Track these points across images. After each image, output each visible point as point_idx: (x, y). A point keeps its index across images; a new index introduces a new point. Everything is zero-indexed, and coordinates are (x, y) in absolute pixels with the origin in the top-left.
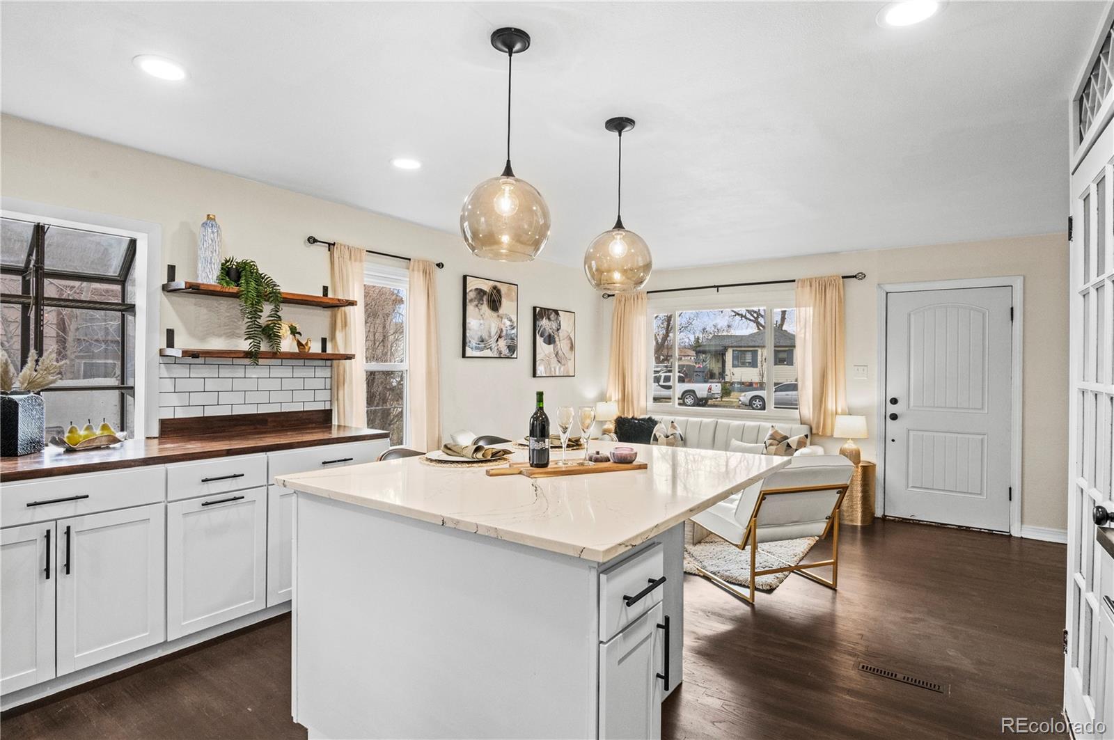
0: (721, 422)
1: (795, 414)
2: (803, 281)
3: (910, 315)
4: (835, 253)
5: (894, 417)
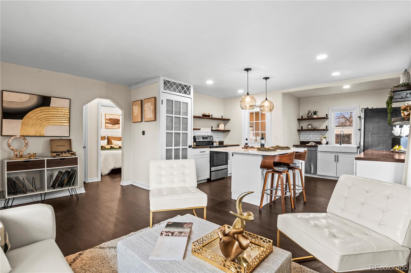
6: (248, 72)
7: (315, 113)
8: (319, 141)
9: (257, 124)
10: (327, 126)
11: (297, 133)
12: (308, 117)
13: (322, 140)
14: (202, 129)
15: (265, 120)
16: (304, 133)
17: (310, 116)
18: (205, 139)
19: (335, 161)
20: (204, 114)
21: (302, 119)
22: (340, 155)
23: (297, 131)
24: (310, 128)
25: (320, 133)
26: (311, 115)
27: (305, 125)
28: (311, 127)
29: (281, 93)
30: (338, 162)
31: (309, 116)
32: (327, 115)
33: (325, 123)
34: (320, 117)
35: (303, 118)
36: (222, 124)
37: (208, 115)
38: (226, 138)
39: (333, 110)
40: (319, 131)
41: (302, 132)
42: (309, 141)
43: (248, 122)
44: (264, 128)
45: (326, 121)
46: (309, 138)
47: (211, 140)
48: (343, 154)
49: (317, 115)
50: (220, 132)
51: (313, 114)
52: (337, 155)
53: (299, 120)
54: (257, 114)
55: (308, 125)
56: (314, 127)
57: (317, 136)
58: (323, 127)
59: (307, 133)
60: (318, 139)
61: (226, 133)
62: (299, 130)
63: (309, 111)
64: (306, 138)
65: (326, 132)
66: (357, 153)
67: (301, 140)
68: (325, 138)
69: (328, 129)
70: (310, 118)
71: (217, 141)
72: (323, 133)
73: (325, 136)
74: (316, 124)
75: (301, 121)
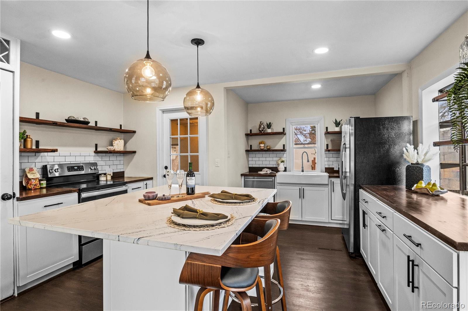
7: (269, 126)
8: (274, 166)
9: (184, 140)
10: (284, 145)
11: (246, 155)
12: (260, 131)
13: (278, 165)
14: (62, 150)
15: (198, 134)
16: (254, 156)
17: (262, 131)
18: (76, 170)
19: (300, 198)
20: (70, 119)
21: (251, 134)
22: (306, 188)
23: (245, 152)
24: (262, 148)
25: (275, 155)
26: (264, 128)
27: (255, 143)
28: (264, 146)
29: (223, 89)
30: (303, 198)
31: (260, 129)
32: (284, 129)
33: (282, 140)
34: (275, 131)
35: (252, 132)
36: (119, 140)
37: (82, 120)
38: (128, 165)
39: (291, 122)
40: (274, 152)
41: (251, 153)
42: (261, 166)
43: (169, 136)
44: (195, 148)
45: (283, 137)
46: (261, 162)
47: (93, 172)
48: (310, 186)
49: (271, 128)
50: (115, 154)
51: (266, 127)
52: (303, 187)
53: (247, 135)
54: (183, 122)
55: (260, 144)
56: (267, 146)
57: (271, 159)
58: (279, 147)
59: (259, 155)
60: (273, 164)
61: (129, 157)
62: (247, 151)
63: (261, 122)
64: (257, 163)
65: (284, 154)
66: (328, 184)
67: (250, 166)
68: (283, 162)
69: (285, 149)
70: (262, 133)
71: (110, 171)
72: (278, 155)
73: (283, 159)
74: (270, 142)
75: (250, 137)
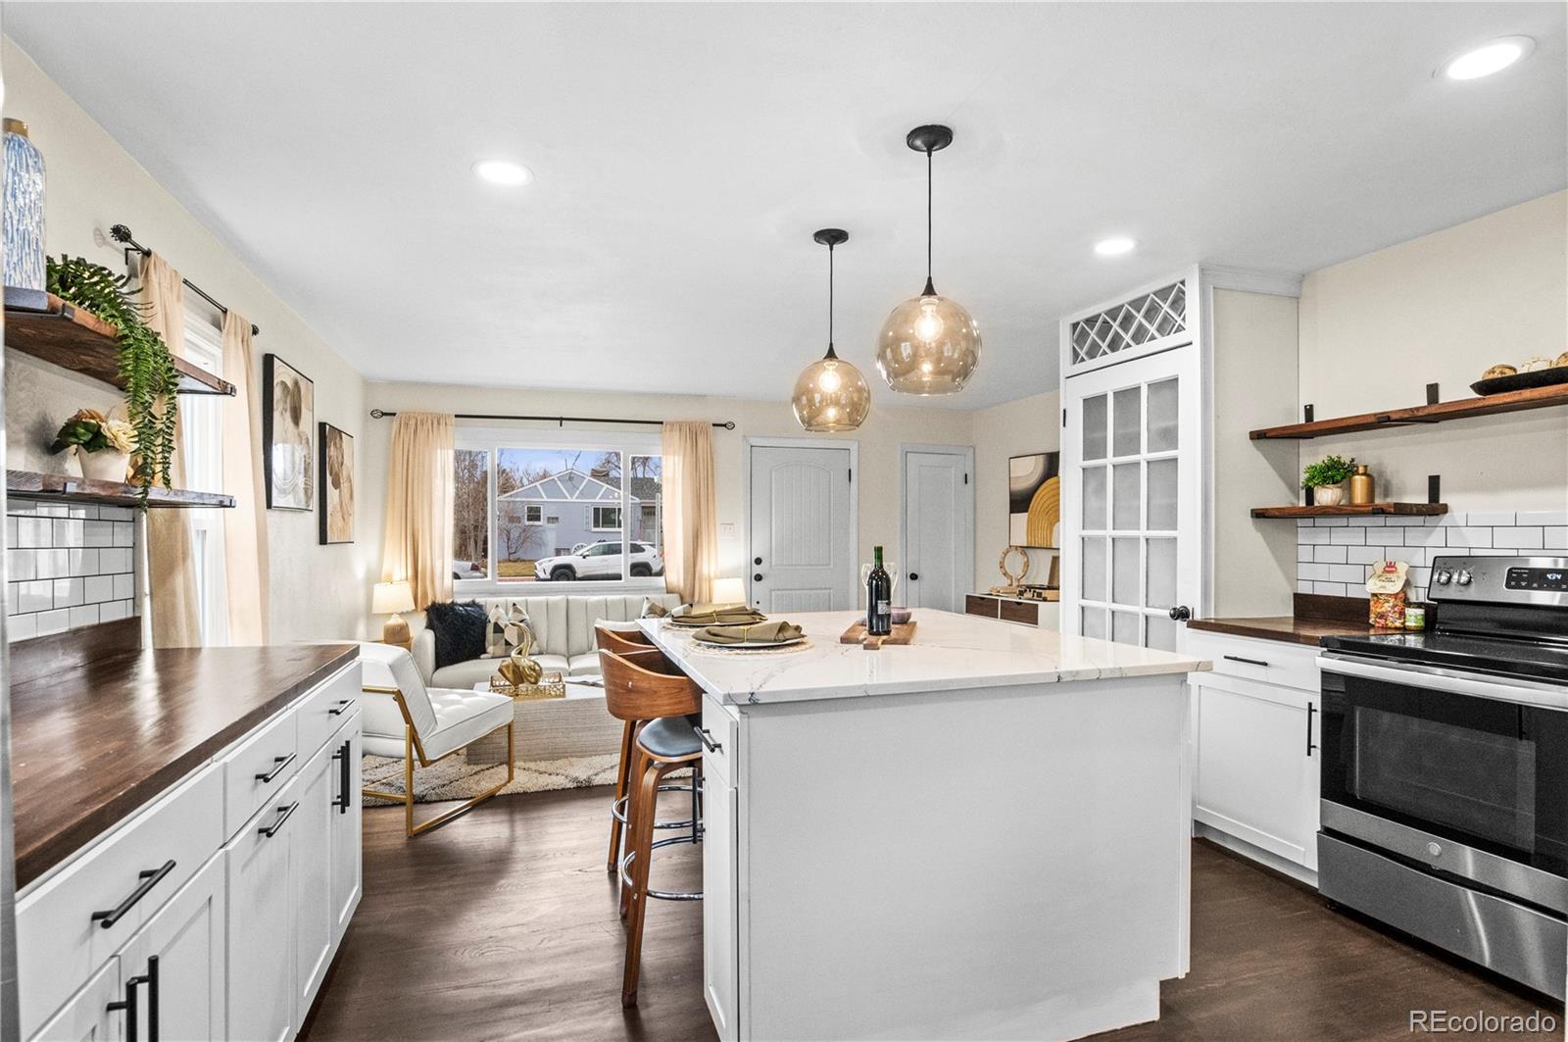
0: (573, 600)
1: (660, 581)
2: (672, 424)
3: (771, 471)
4: (702, 397)
5: (759, 578)
6: (831, 249)
20: (1490, 377)
